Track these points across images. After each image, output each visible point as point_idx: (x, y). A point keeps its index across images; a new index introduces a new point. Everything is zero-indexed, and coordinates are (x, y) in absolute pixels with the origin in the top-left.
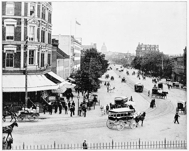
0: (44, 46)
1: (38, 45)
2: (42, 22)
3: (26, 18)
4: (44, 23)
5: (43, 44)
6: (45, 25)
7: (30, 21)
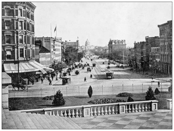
0: (29, 46)
1: (25, 45)
2: (27, 32)
3: (17, 30)
4: (29, 32)
5: (28, 45)
6: (29, 33)
7: (20, 32)
